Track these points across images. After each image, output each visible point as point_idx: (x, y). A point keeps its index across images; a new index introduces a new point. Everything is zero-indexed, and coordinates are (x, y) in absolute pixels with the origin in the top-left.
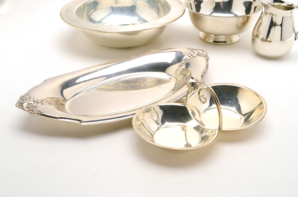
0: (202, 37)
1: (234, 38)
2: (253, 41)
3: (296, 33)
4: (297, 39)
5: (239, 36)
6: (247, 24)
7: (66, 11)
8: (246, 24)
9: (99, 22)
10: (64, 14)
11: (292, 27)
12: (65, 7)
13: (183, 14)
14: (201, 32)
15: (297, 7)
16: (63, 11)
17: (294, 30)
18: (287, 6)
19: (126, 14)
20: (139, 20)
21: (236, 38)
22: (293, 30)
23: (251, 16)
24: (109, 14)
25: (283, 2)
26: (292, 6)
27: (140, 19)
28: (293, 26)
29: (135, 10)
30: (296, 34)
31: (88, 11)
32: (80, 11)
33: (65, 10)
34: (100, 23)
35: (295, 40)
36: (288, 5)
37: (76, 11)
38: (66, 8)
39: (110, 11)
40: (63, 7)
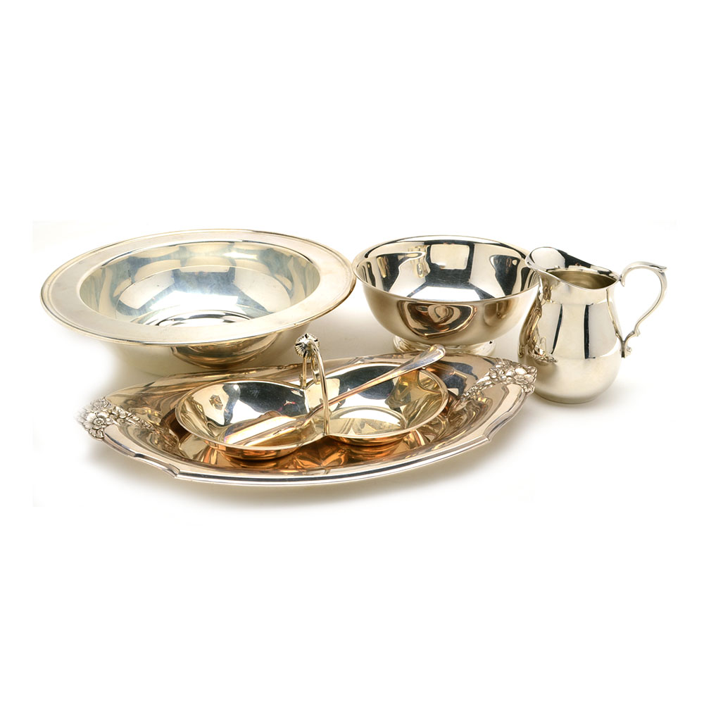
0: (399, 348)
1: (477, 349)
2: (521, 358)
3: (624, 340)
4: (625, 354)
5: (491, 343)
6: (505, 318)
7: (58, 284)
8: (504, 316)
9: (143, 309)
10: (50, 295)
11: (612, 325)
12: (55, 274)
13: (350, 292)
14: (396, 337)
15: (620, 280)
16: (50, 286)
17: (617, 332)
18: (598, 274)
19: (211, 287)
20: (242, 302)
21: (484, 349)
22: (614, 332)
23: (513, 299)
24: (169, 289)
25: (588, 265)
26: (611, 275)
27: (245, 300)
28: (613, 323)
29: (233, 278)
30: (623, 343)
31: (114, 286)
32: (92, 286)
33: (52, 284)
34: (146, 311)
35: (623, 356)
36: (601, 272)
37: (83, 286)
38: (56, 278)
39: (169, 281)
40: (49, 278)
